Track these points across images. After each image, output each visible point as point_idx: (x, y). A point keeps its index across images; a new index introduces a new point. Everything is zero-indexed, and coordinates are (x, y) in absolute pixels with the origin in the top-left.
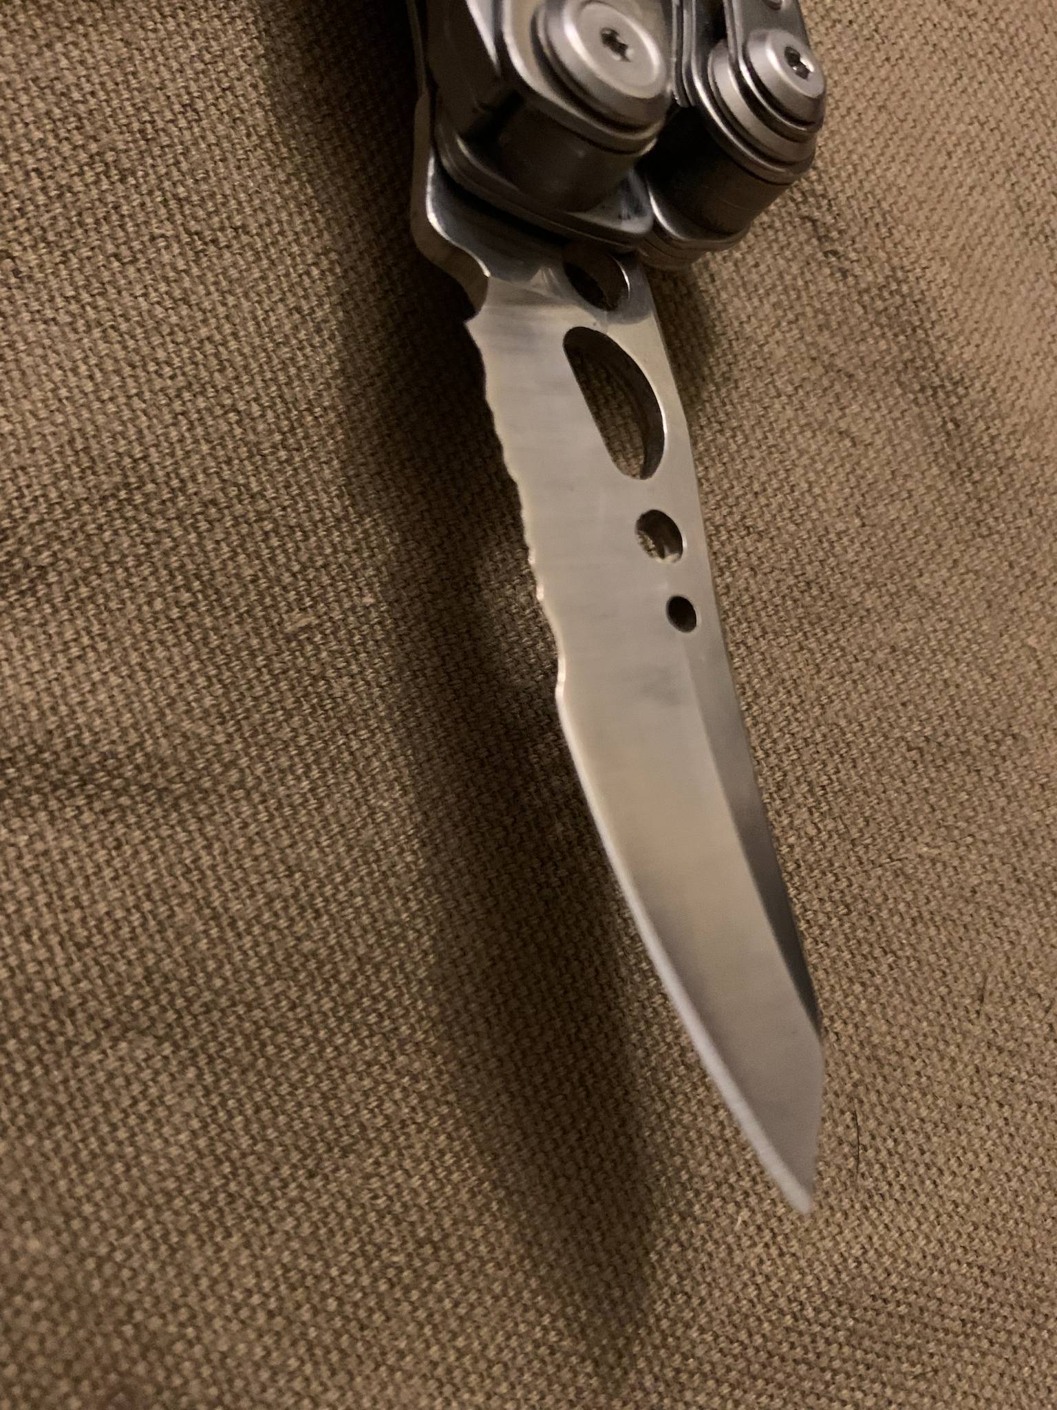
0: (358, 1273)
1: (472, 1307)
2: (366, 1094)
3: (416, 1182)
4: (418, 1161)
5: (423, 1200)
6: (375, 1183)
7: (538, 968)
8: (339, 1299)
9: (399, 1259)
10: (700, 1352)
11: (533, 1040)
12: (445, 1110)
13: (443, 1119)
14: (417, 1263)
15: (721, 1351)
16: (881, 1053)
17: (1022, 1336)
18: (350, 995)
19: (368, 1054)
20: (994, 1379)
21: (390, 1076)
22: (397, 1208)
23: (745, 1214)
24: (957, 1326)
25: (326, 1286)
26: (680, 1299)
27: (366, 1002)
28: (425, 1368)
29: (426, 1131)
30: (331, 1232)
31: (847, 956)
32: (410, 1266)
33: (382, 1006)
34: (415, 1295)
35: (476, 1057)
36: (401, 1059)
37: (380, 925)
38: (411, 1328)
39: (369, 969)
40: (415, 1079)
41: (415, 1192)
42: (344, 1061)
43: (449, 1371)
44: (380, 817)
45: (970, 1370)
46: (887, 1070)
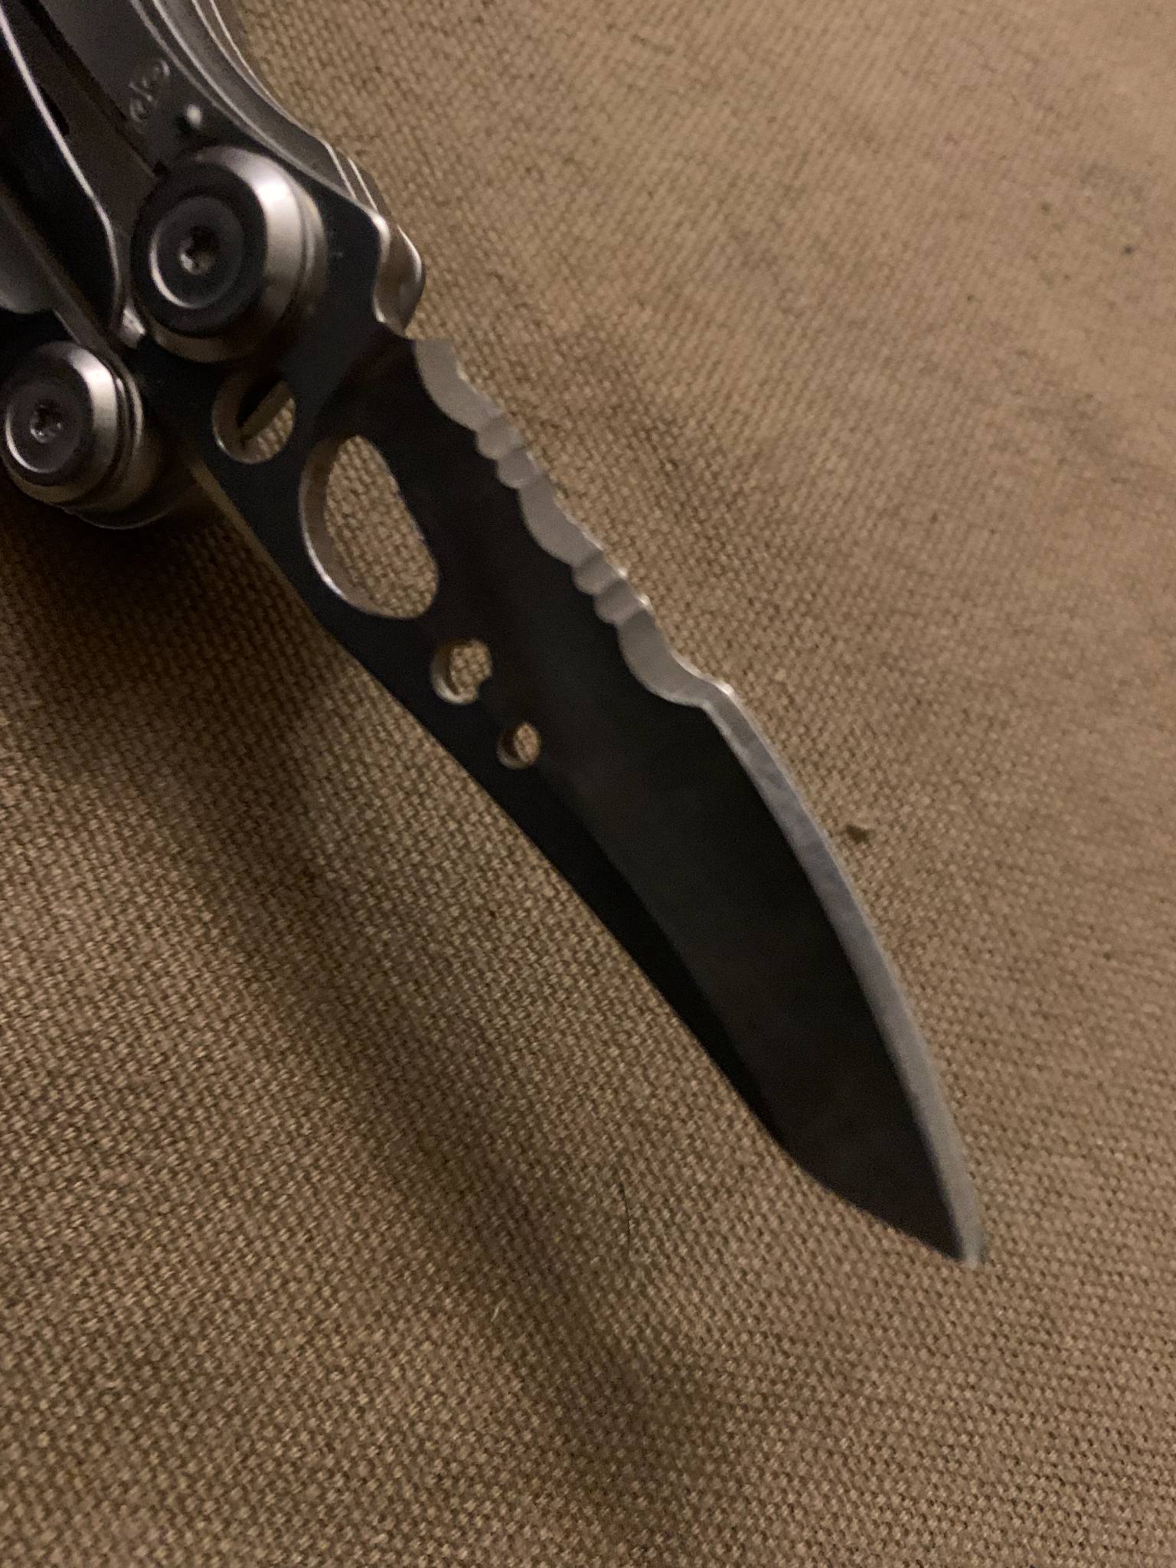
0: (70, 1403)
1: (202, 1428)
2: (69, 1212)
3: (129, 1300)
4: (131, 1278)
5: (138, 1318)
6: (84, 1305)
7: (250, 1066)
8: (51, 1433)
9: (117, 1383)
10: (463, 1454)
11: (250, 1141)
12: (158, 1222)
13: (157, 1231)
14: (136, 1387)
15: (486, 1451)
16: (647, 1118)
17: (835, 1405)
18: (43, 1111)
19: (69, 1171)
20: (808, 1454)
21: (95, 1192)
22: (111, 1330)
23: (504, 1304)
24: (758, 1401)
25: (35, 1420)
26: (437, 1399)
27: (62, 1117)
28: (153, 1498)
29: (138, 1246)
30: (38, 1363)
31: (598, 1018)
32: (128, 1390)
33: (79, 1120)
34: (136, 1422)
35: (188, 1164)
36: (105, 1174)
37: (71, 1036)
38: (136, 1457)
39: (62, 1082)
40: (122, 1191)
41: (128, 1310)
42: (42, 1179)
43: (181, 1500)
44: (64, 925)
45: (779, 1448)
46: (655, 1135)
